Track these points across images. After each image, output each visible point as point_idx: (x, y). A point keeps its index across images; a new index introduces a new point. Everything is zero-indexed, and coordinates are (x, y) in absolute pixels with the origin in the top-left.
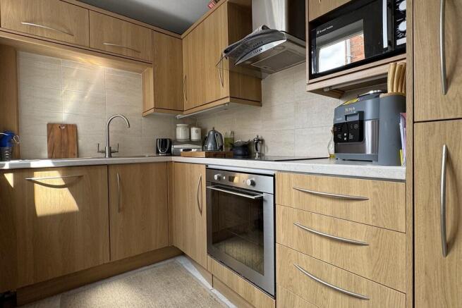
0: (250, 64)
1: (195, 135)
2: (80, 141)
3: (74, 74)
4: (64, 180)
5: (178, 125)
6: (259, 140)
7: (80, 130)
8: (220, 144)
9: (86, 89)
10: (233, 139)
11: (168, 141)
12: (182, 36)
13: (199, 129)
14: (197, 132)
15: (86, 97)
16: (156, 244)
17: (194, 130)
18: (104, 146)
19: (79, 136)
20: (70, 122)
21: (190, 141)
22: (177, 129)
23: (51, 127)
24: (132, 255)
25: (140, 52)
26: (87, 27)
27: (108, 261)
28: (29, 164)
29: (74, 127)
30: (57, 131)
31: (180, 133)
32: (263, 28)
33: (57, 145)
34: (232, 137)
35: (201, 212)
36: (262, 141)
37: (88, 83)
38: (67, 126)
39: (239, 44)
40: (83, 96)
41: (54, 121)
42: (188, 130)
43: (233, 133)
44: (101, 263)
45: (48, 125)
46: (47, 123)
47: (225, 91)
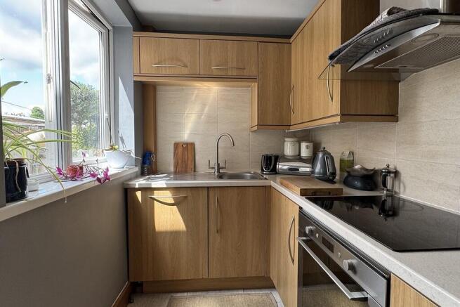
0: (373, 68)
1: (305, 152)
2: (197, 157)
3: (194, 97)
4: (174, 199)
5: (286, 139)
6: (389, 172)
7: (196, 147)
8: (331, 171)
9: (202, 110)
10: (352, 163)
11: (273, 159)
12: (292, 40)
13: (311, 145)
14: (307, 147)
15: (203, 117)
16: (251, 272)
17: (304, 145)
18: (214, 162)
19: (196, 152)
20: (190, 141)
21: (298, 158)
22: (286, 143)
23: (176, 145)
24: (228, 276)
25: (244, 69)
26: (198, 56)
27: (207, 277)
28: (150, 184)
29: (193, 145)
30: (180, 150)
31: (289, 149)
32: (389, 13)
33: (180, 162)
34: (351, 158)
35: (293, 261)
36: (396, 173)
37: (204, 105)
38: (187, 144)
39: (350, 44)
40: (199, 117)
41: (178, 140)
42: (298, 145)
43: (352, 153)
44: (201, 277)
45: (175, 144)
46: (173, 142)
47: (335, 107)
